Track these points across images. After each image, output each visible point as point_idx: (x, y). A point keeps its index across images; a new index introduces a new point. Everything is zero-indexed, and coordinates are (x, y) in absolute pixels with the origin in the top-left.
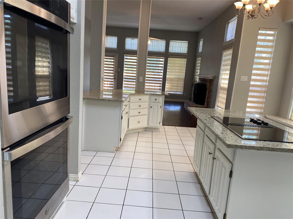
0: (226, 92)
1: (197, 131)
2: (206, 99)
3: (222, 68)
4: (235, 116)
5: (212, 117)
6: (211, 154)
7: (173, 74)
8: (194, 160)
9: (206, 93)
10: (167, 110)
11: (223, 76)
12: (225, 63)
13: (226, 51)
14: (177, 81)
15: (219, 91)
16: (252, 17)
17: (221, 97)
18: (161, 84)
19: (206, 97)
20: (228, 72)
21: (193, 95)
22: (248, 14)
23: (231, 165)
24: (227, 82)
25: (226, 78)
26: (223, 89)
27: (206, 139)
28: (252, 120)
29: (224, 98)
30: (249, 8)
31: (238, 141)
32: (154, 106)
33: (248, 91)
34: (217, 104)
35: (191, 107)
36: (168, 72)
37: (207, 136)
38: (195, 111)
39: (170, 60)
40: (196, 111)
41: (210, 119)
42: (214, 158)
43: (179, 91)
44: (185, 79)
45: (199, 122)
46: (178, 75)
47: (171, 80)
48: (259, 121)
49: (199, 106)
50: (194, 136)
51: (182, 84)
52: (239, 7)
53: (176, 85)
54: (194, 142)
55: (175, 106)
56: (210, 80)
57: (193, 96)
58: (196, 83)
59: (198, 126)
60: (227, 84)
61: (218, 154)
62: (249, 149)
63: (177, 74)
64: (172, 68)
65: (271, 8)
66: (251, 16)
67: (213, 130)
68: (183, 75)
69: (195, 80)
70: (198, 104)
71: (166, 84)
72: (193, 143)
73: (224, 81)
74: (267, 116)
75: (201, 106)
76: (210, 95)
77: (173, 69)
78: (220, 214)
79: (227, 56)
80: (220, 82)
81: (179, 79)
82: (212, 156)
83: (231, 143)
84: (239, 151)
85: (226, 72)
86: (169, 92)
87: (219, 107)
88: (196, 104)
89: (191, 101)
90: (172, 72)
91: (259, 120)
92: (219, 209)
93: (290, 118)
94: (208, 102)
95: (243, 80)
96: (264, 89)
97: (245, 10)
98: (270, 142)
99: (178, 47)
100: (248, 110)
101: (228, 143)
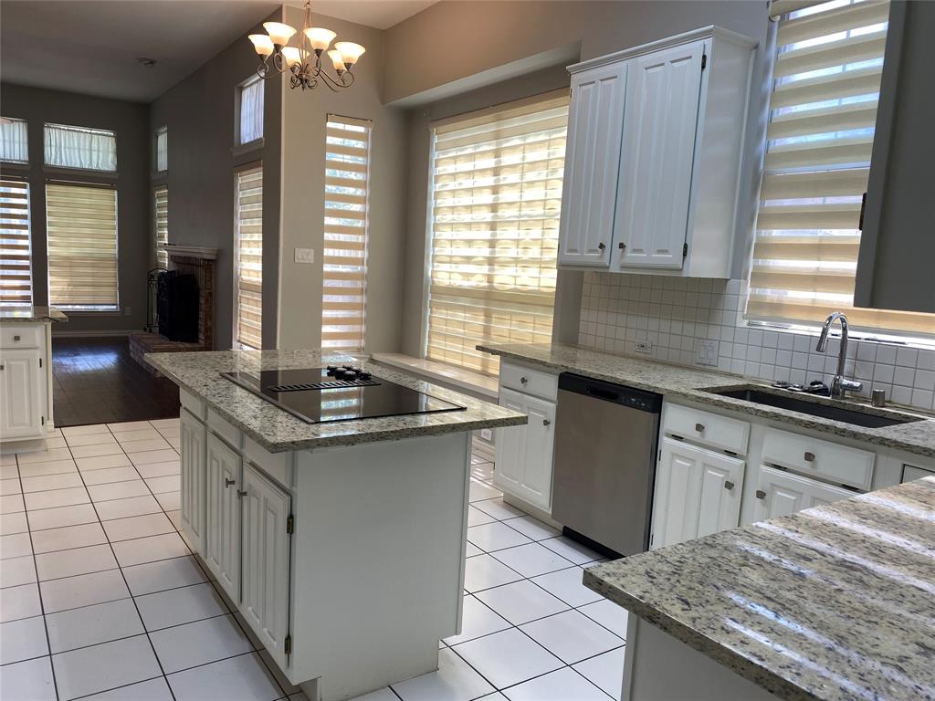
0: (259, 298)
1: (183, 425)
2: (200, 323)
3: (239, 224)
4: (287, 366)
5: (222, 376)
6: (233, 482)
7: (73, 240)
8: (184, 517)
9: (198, 303)
10: (64, 371)
11: (246, 250)
12: (244, 208)
13: (245, 173)
14: (93, 266)
15: (240, 294)
16: (302, 83)
17: (248, 313)
18: (26, 278)
19: (201, 315)
20: (258, 237)
21: (158, 313)
22: (291, 74)
23: (288, 498)
24: (258, 266)
25: (254, 256)
26: (249, 287)
27: (213, 443)
28: (333, 372)
29: (257, 315)
30: (292, 56)
31: (299, 430)
32: (12, 363)
33: (321, 291)
34: (236, 335)
35: (155, 351)
36: (52, 234)
37: (215, 434)
38: (167, 362)
39: (54, 194)
40: (174, 364)
41: (218, 384)
42: (241, 494)
43: (105, 300)
44: (119, 260)
45: (185, 398)
46: (92, 246)
47: (69, 262)
48: (348, 372)
49: (181, 345)
50: (177, 443)
51: (110, 275)
52: (265, 50)
53: (89, 280)
54: (179, 464)
55: (95, 354)
56: (206, 263)
57: (155, 314)
58: (161, 271)
59: (185, 408)
60: (261, 274)
61: (251, 478)
62: (326, 446)
63: (88, 241)
64: (66, 220)
65: (348, 65)
66: (299, 82)
67: (229, 412)
68: (109, 245)
69: (157, 264)
70: (176, 341)
71: (50, 279)
72: (177, 467)
73: (248, 264)
74: (377, 357)
75: (188, 345)
76: (211, 308)
77: (69, 226)
78: (275, 643)
79: (249, 188)
80: (237, 270)
81: (97, 261)
82: (235, 488)
83: (279, 438)
84: (303, 455)
85: (251, 237)
86: (64, 307)
87: (244, 343)
88: (170, 340)
89: (150, 331)
90: (70, 235)
91: (349, 369)
92: (271, 631)
93: (426, 354)
94: (208, 330)
95: (302, 261)
96: (359, 284)
97: (281, 60)
98: (373, 420)
99: (79, 149)
100: (326, 344)
101: (271, 440)
